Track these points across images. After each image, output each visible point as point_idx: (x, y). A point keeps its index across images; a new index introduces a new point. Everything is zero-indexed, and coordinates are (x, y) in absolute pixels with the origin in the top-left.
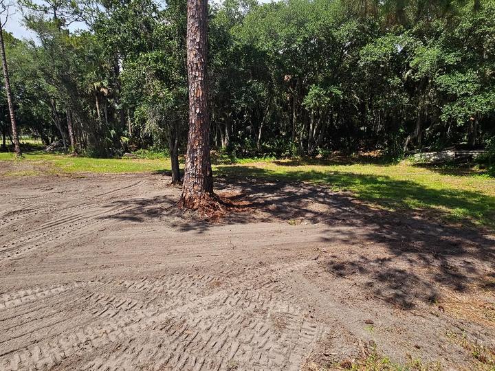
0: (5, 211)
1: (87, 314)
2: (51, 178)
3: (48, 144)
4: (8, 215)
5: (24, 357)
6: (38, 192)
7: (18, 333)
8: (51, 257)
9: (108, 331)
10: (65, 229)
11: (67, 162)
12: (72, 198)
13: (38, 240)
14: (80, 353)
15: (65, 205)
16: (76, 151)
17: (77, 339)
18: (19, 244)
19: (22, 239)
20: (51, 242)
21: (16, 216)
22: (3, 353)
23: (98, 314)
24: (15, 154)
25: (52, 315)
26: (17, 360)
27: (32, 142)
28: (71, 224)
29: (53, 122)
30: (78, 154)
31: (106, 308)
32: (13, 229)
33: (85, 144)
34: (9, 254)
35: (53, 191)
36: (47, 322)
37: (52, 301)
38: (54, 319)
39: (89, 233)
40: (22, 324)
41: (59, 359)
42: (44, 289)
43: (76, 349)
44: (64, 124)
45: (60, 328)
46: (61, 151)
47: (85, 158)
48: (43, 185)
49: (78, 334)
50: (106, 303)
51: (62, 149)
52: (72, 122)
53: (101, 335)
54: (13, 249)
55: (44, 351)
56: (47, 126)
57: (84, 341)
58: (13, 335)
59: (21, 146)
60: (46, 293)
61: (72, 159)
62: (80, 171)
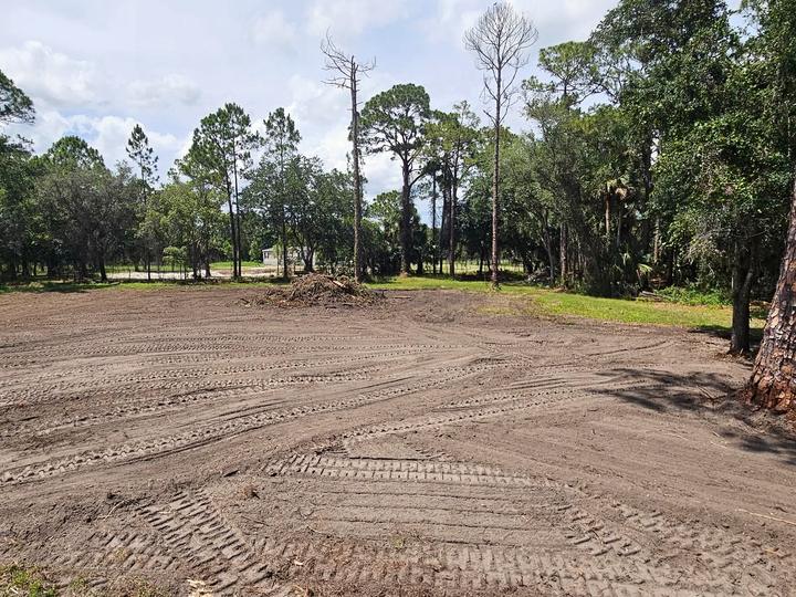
0: (472, 356)
1: (557, 534)
2: (530, 319)
3: (531, 272)
4: (476, 361)
5: (474, 556)
6: (512, 338)
7: (469, 521)
8: (519, 432)
9: (588, 576)
10: (540, 395)
11: (552, 300)
12: (553, 352)
13: (505, 404)
14: (543, 589)
15: (543, 362)
16: (566, 283)
17: (541, 565)
18: (483, 403)
19: (487, 397)
20: (521, 411)
21: (483, 364)
22: (453, 539)
23: (573, 541)
24: (491, 284)
25: (512, 514)
26: (466, 558)
27: (511, 269)
28: (549, 391)
29: (541, 242)
30: (569, 288)
31: (587, 537)
32: (478, 381)
33: (580, 275)
34: (472, 414)
35: (529, 338)
36: (503, 521)
37: (514, 495)
38: (515, 521)
39: (574, 410)
40: (476, 511)
41: (514, 584)
42: (506, 474)
43: (538, 579)
44: (555, 245)
45: (520, 538)
46: (545, 283)
47: (577, 295)
48: (518, 329)
49: (544, 559)
50: (588, 528)
51: (546, 280)
52: (567, 241)
53: (575, 576)
54: (476, 408)
55: (498, 561)
56: (533, 248)
57: (550, 573)
58: (465, 522)
59: (499, 273)
60: (508, 479)
61: (559, 295)
62: (569, 314)
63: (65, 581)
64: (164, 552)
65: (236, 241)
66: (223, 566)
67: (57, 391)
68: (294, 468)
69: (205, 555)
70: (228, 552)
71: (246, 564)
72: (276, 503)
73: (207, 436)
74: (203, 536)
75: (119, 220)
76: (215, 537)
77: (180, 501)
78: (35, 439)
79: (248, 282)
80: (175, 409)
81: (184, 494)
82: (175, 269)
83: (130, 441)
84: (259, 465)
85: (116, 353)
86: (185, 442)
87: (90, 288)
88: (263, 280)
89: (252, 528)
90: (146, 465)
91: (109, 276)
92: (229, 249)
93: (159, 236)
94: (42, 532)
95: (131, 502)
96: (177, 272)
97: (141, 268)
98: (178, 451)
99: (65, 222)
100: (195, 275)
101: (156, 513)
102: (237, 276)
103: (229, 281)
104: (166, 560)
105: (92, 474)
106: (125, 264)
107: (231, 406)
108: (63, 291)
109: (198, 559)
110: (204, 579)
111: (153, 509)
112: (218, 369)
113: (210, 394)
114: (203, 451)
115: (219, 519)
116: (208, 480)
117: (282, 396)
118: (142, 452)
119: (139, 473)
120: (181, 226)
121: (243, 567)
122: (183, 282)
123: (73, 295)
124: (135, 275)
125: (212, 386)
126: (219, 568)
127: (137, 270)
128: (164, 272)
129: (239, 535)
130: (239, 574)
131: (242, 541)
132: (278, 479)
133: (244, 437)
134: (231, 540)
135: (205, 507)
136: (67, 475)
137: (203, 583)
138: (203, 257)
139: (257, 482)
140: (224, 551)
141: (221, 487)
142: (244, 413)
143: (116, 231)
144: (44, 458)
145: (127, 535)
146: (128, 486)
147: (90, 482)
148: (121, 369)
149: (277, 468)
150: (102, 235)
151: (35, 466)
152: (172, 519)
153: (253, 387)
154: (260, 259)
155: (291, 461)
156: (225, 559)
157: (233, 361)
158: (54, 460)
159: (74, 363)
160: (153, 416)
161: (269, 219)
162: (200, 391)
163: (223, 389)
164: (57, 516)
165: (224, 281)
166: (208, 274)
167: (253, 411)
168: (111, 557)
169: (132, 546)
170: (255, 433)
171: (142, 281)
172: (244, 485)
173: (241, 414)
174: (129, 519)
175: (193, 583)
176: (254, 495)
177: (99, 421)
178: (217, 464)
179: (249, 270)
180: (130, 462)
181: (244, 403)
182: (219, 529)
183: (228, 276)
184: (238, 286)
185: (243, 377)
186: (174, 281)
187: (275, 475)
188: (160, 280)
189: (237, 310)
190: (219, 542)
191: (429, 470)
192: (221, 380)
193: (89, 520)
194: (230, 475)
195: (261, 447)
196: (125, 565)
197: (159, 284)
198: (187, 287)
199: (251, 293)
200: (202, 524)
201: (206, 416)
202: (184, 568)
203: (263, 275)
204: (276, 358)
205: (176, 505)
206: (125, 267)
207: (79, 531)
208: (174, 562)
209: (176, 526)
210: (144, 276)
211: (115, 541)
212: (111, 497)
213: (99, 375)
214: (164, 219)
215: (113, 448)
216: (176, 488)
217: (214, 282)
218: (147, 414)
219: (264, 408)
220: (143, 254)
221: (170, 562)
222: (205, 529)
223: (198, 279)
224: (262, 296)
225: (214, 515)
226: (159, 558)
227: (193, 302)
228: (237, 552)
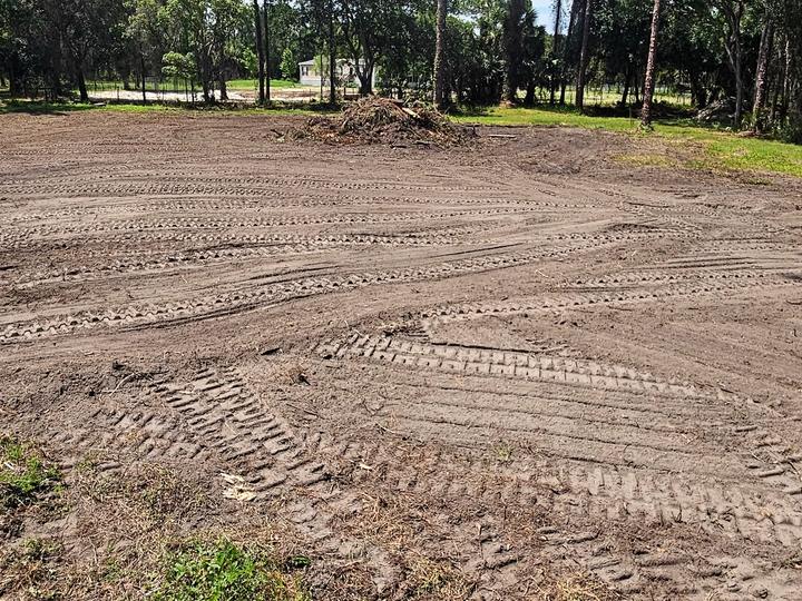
0: (608, 221)
2: (697, 175)
3: (702, 106)
4: (614, 228)
5: (610, 480)
6: (669, 199)
7: (605, 434)
8: (678, 325)
10: (713, 279)
11: (735, 148)
12: (734, 220)
13: (659, 287)
14: (710, 529)
15: (717, 234)
16: (759, 124)
17: (707, 499)
18: (626, 283)
19: (632, 276)
20: (682, 298)
21: (626, 232)
22: (580, 456)
23: (757, 472)
24: (638, 122)
25: (667, 432)
26: (598, 480)
27: (671, 100)
28: (727, 274)
29: (725, 58)
30: (764, 132)
31: (779, 469)
32: (618, 254)
33: (783, 111)
34: (607, 297)
35: (697, 200)
36: (654, 439)
37: (669, 406)
38: (669, 441)
39: (764, 300)
40: (613, 423)
41: (667, 517)
42: (658, 379)
43: (703, 516)
44: (749, 63)
45: (674, 461)
46: (725, 123)
47: (775, 143)
48: (679, 187)
49: (712, 492)
50: (781, 458)
51: (727, 119)
52: (769, 56)
53: (759, 517)
54: (614, 290)
55: (644, 489)
56: (711, 66)
57: (720, 509)
58: (597, 435)
59: (653, 107)
60: (662, 387)
61: (747, 141)
62: (760, 169)
63: (67, 461)
64: (190, 439)
65: (262, 47)
66: (266, 461)
67: (37, 236)
68: (355, 350)
69: (242, 446)
70: (271, 446)
71: (296, 462)
72: (332, 392)
73: (235, 303)
74: (238, 424)
75: (101, 13)
76: (253, 427)
77: (206, 380)
78: (15, 292)
79: (280, 109)
80: (192, 267)
81: (209, 372)
82: (180, 88)
83: (136, 303)
84: (307, 343)
85: (108, 193)
86: (207, 309)
87: (68, 109)
88: (300, 106)
89: (301, 419)
90: (158, 333)
91: (91, 94)
92: (252, 60)
93: (156, 37)
94: (34, 401)
95: (143, 376)
96: (182, 92)
97: (132, 85)
98: (198, 319)
99: (29, 13)
100: (206, 96)
101: (175, 392)
102: (264, 100)
103: (253, 107)
104: (192, 448)
105: (88, 339)
106: (110, 79)
107: (265, 267)
108: (34, 112)
109: (233, 450)
110: (243, 474)
111: (172, 387)
112: (245, 220)
113: (235, 251)
114: (231, 321)
115: (258, 406)
116: (240, 357)
117: (331, 259)
118: (152, 318)
119: (150, 342)
121: (292, 465)
122: (190, 106)
123: (46, 118)
124: (125, 95)
125: (238, 241)
126: (262, 463)
127: (127, 88)
128: (164, 91)
129: (284, 426)
130: (288, 473)
131: (290, 434)
132: (333, 362)
133: (286, 307)
134: (275, 432)
135: (238, 390)
136: (60, 338)
137: (241, 479)
138: (216, 69)
139: (306, 364)
140: (267, 444)
141: (258, 368)
142: (285, 277)
143: (97, 28)
144: (28, 316)
145: (141, 415)
146: (140, 360)
147: (89, 348)
148: (117, 214)
149: (331, 349)
150: (79, 34)
151: (19, 325)
152: (196, 400)
153: (293, 245)
154: (295, 76)
155: (351, 341)
156: (268, 454)
157: (265, 210)
158: (41, 319)
159: (55, 203)
160: (163, 275)
161: (310, 13)
162: (224, 245)
163: (253, 246)
164: (51, 386)
165: (246, 107)
166: (224, 96)
167: (294, 276)
168: (123, 438)
169: (148, 428)
170: (299, 304)
171: (135, 103)
172: (289, 366)
173: (280, 278)
174: (142, 396)
175: (229, 478)
176: (303, 379)
177: (94, 276)
178: (252, 337)
179: (280, 91)
180: (139, 328)
181: (282, 265)
182: (258, 417)
183: (251, 100)
184: (266, 113)
185: (280, 232)
186: (178, 104)
187: (329, 357)
188: (159, 102)
189: (267, 145)
190: (259, 433)
191: (545, 367)
192: (251, 234)
193: (92, 394)
194: (268, 353)
195: (308, 320)
196: (141, 449)
197: (158, 107)
198: (196, 112)
199: (284, 123)
200: (236, 409)
201: (233, 279)
202: (216, 459)
203: (300, 99)
204: (325, 210)
205: (202, 384)
206: (113, 84)
207: (79, 406)
208: (202, 452)
209: (202, 409)
210: (138, 96)
211: (126, 422)
212: (118, 367)
213: (88, 220)
215: (114, 310)
216: (201, 364)
217: (233, 106)
218: (156, 271)
219: (312, 272)
220: (135, 65)
221: (198, 451)
222: (241, 415)
223: (210, 103)
224: (300, 127)
225: (251, 400)
226: (182, 445)
227: (206, 132)
228: (284, 447)
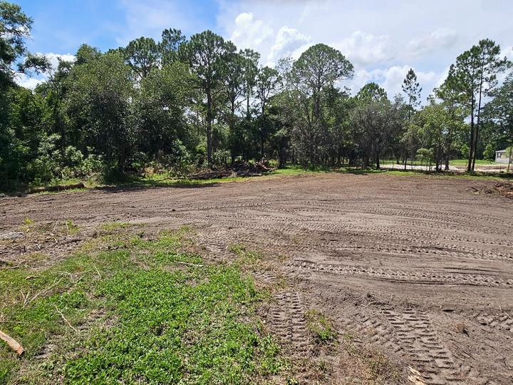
63: (341, 332)
64: (396, 342)
65: (473, 144)
66: (434, 370)
67: (347, 228)
68: (504, 325)
69: (423, 356)
70: (439, 362)
71: (452, 377)
72: (482, 345)
73: (433, 279)
74: (422, 344)
75: (391, 132)
76: (431, 348)
77: (410, 315)
78: (335, 251)
79: (479, 176)
80: (413, 255)
81: (413, 311)
82: (424, 163)
83: (383, 267)
84: (472, 312)
85: (380, 213)
86: (417, 279)
87: (370, 172)
88: (493, 175)
89: (459, 354)
90: (390, 284)
91: (381, 166)
92: (466, 151)
93: (415, 141)
94: (333, 300)
95: (380, 303)
96: (424, 165)
97: (400, 162)
98: (411, 282)
99: (361, 134)
100: (437, 168)
101: (393, 316)
102: (470, 171)
103: (463, 174)
104: (397, 347)
105: (360, 280)
106: (390, 159)
107: (454, 263)
108: (355, 174)
109: (418, 357)
110: (420, 371)
111: (392, 313)
112: (446, 234)
113: (438, 251)
114: (429, 288)
115: (435, 338)
116: (430, 308)
117: (498, 267)
118: (389, 276)
119: (386, 288)
120: (431, 135)
121: (450, 378)
122: (427, 173)
123: (360, 176)
124: (396, 166)
125: (441, 246)
126: (432, 370)
127: (398, 163)
128: (415, 165)
129: (449, 354)
130: (446, 381)
131: (451, 360)
132: (487, 328)
133: (462, 288)
134: (443, 356)
135: (426, 325)
136: (348, 275)
137: (419, 373)
138: (445, 155)
139: (467, 323)
140: (437, 360)
141: (439, 317)
142: (465, 271)
143: (389, 138)
144: (338, 263)
145: (375, 322)
146: (380, 295)
147: (359, 284)
148: (382, 223)
149: (488, 320)
150: (380, 141)
151: (334, 266)
152: (403, 324)
153: (474, 254)
154: (492, 158)
155: (502, 319)
156: (437, 366)
157: (460, 231)
158: (342, 265)
159: (357, 215)
160: (398, 256)
161: (506, 126)
162: (431, 247)
163: (448, 250)
164: (341, 296)
165: (459, 174)
166: (447, 167)
167: (471, 272)
168: (365, 330)
169: (377, 329)
170: (471, 288)
171: (400, 170)
172: (458, 322)
173: (462, 271)
174: (378, 313)
175: (413, 370)
176: (465, 332)
177: (367, 251)
178: (439, 300)
179: (480, 167)
180: (382, 280)
181: (464, 264)
182: (435, 344)
183: (463, 170)
184: (470, 178)
185: (466, 246)
186: (421, 171)
187: (484, 324)
188: (412, 170)
189: (467, 196)
190: (434, 353)
192: (448, 243)
193: (356, 305)
194: (447, 311)
195: (474, 299)
196: (373, 338)
197: (411, 173)
198: (430, 176)
199: (481, 184)
200: (423, 335)
201: (434, 266)
202: (407, 358)
203: (494, 170)
204: (497, 237)
205: (407, 316)
206: (391, 161)
207: (349, 309)
208: (401, 351)
209: (405, 329)
210: (402, 167)
211: (368, 323)
212: (369, 296)
213: (369, 225)
214: (420, 130)
215: (373, 268)
216: (409, 306)
217: (452, 173)
218: (395, 254)
219: (483, 272)
220: (403, 153)
221: (399, 350)
222: (425, 339)
223: (439, 171)
224: (490, 187)
225: (432, 334)
226: (392, 344)
227: (434, 186)
228: (447, 366)
